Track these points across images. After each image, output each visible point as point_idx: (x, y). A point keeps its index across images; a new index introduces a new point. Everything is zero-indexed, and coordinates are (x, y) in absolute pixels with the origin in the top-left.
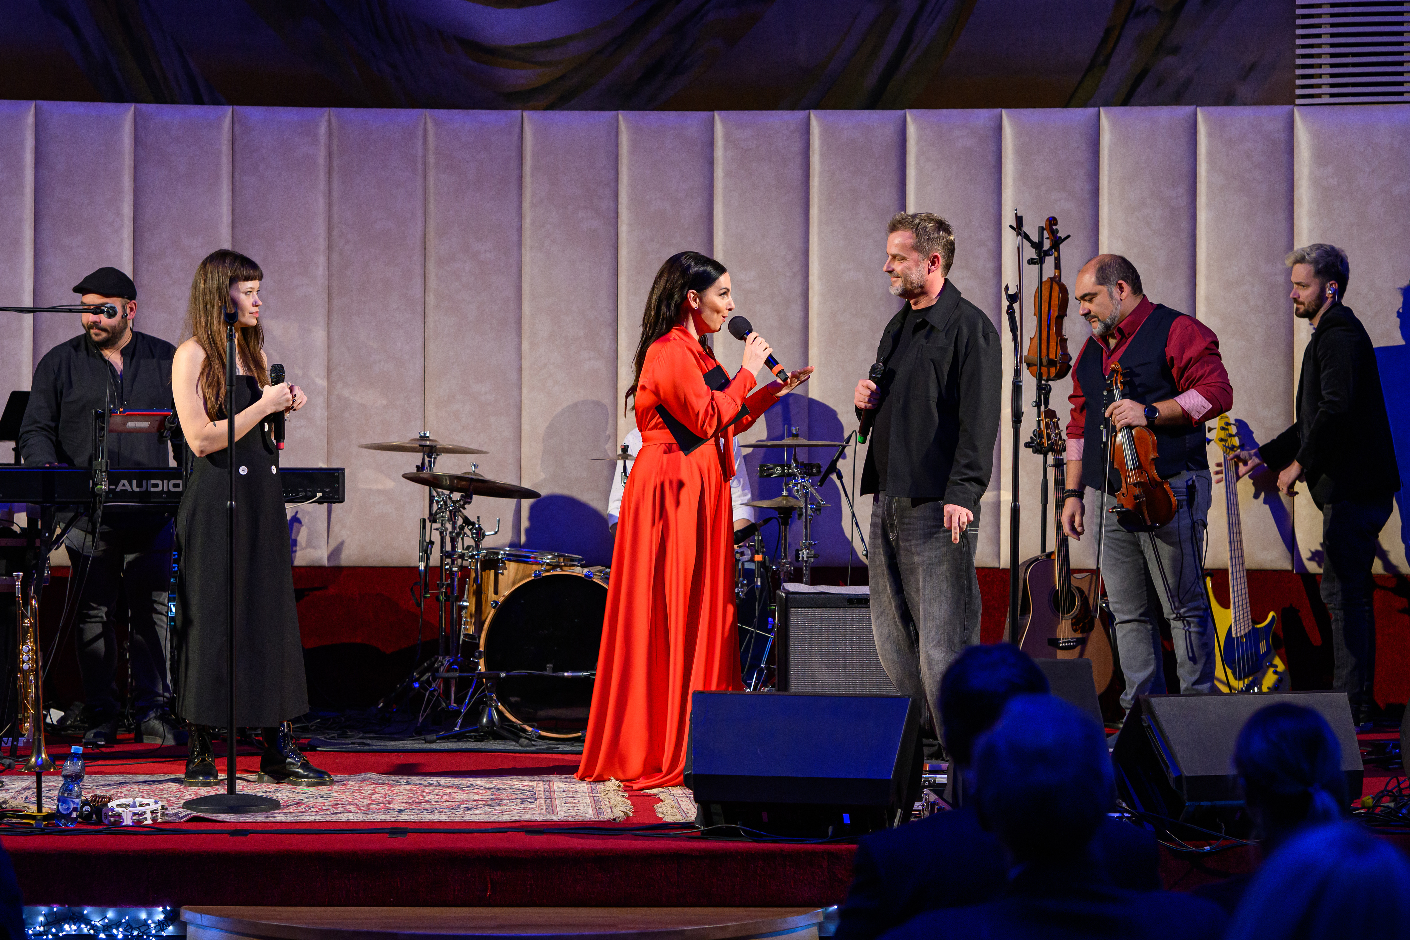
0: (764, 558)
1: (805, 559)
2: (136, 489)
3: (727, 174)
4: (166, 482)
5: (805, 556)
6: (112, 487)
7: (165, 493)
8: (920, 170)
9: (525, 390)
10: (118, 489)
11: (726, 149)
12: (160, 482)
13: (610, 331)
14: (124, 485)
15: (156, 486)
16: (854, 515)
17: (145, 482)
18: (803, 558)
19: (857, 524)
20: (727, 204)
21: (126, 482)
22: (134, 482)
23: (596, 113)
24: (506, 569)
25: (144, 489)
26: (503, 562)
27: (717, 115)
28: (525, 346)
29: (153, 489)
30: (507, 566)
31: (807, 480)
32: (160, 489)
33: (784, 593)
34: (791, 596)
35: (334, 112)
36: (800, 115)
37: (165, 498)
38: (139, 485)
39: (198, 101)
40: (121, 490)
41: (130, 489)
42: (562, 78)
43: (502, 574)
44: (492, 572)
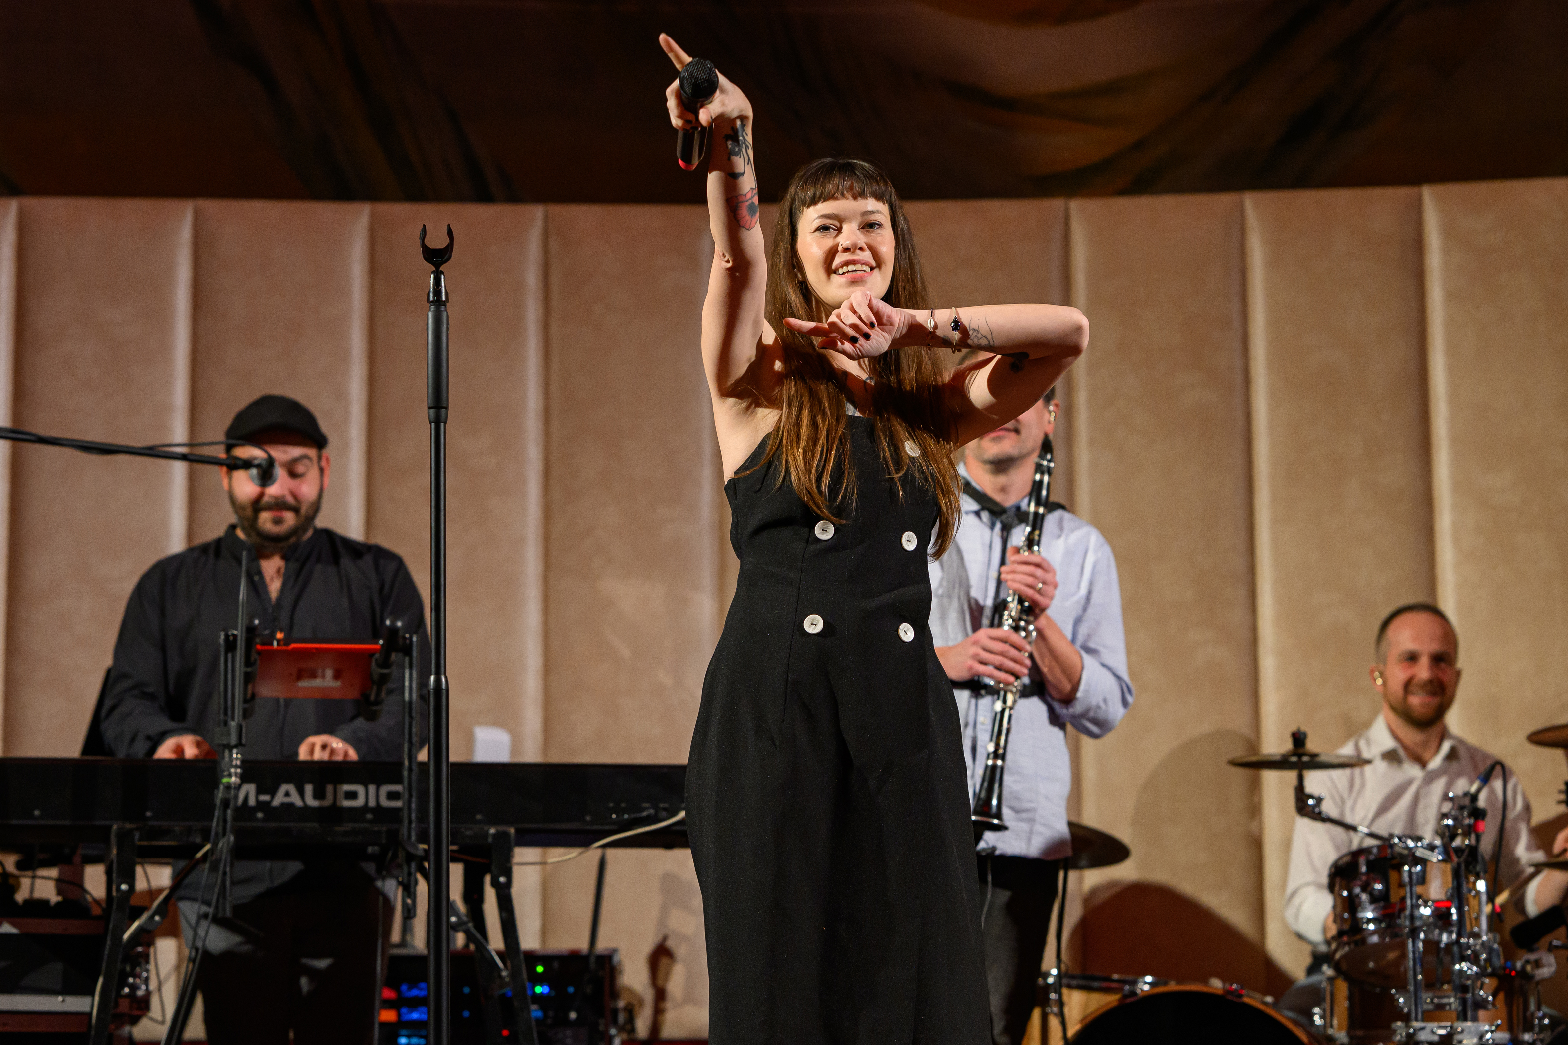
2: (312, 802)
3: (1451, 296)
4: (372, 788)
6: (265, 798)
7: (372, 810)
10: (276, 802)
11: (1446, 251)
12: (360, 789)
13: (1242, 592)
14: (287, 794)
15: (353, 795)
17: (329, 788)
20: (1452, 350)
21: (291, 788)
22: (309, 789)
23: (1202, 198)
25: (328, 802)
27: (1428, 193)
29: (347, 803)
30: (1066, 998)
32: (360, 802)
37: (370, 821)
38: (319, 794)
39: (484, 196)
40: (283, 805)
41: (299, 803)
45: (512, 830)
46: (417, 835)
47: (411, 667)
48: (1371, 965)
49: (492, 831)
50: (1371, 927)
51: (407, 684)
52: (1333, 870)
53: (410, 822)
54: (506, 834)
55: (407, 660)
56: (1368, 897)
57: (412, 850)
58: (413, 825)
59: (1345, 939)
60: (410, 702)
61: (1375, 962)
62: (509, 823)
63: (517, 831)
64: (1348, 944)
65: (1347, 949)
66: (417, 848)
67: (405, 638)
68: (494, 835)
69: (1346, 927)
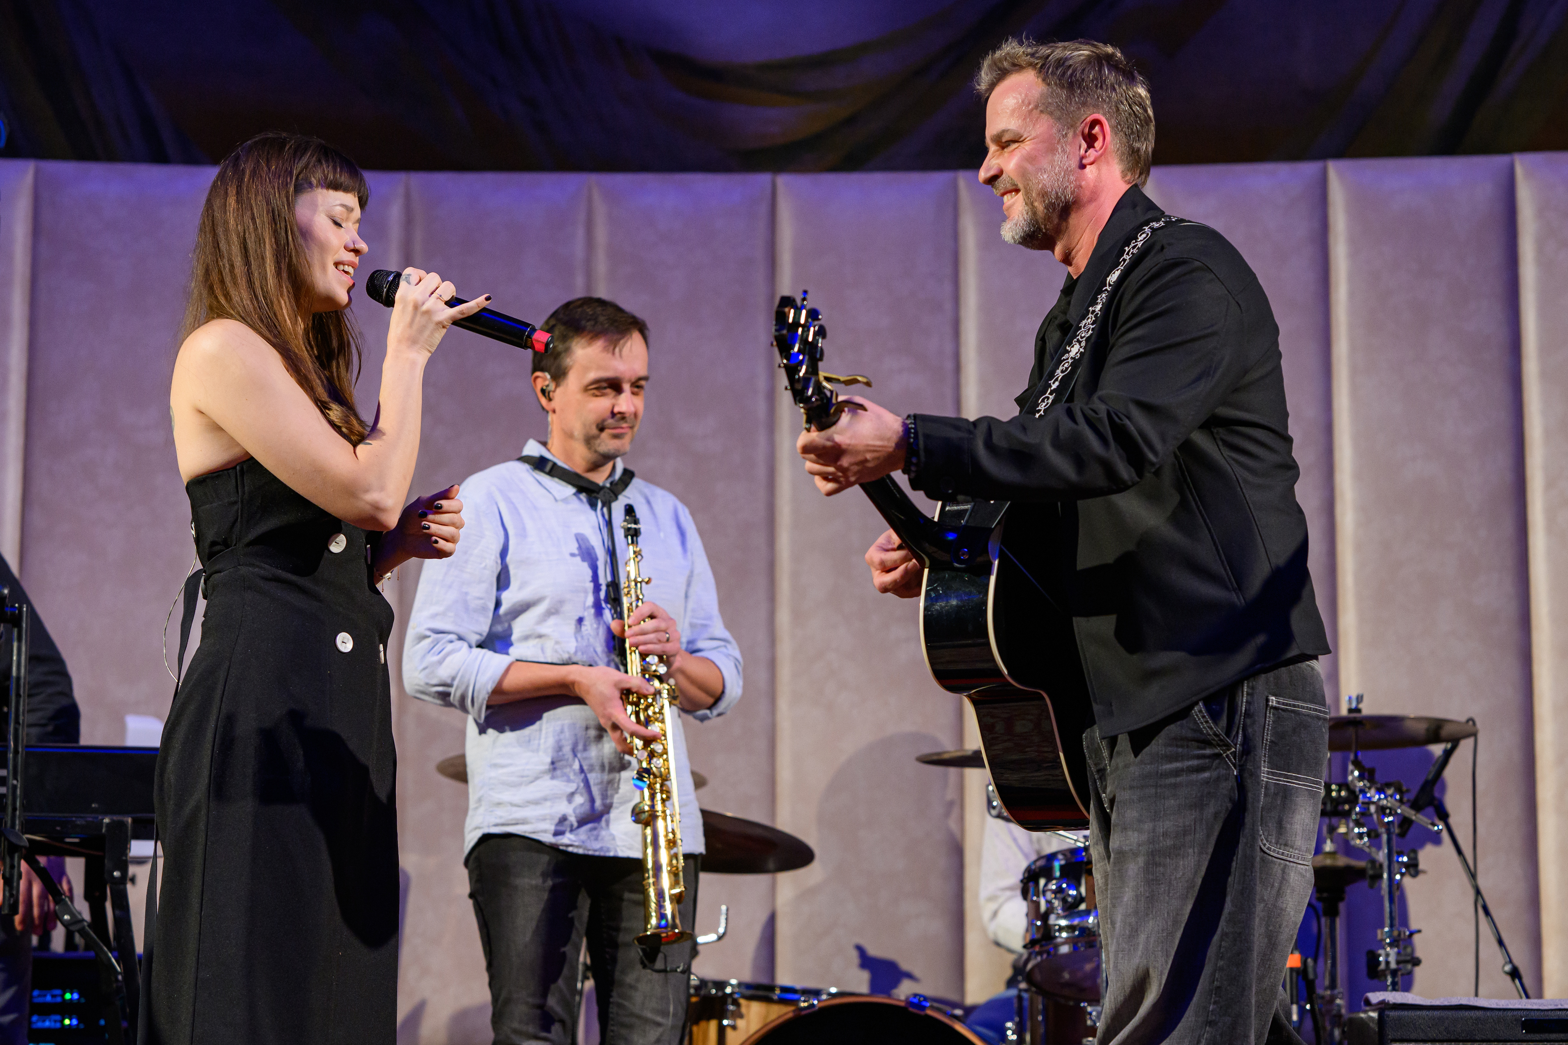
0: (1305, 963)
1: (1393, 965)
5: (1392, 959)
8: (1545, 264)
9: (783, 704)
16: (1478, 892)
18: (1388, 963)
19: (1487, 912)
23: (915, 177)
24: (741, 1016)
26: (736, 1003)
28: (784, 617)
30: (743, 1010)
31: (1391, 796)
33: (1373, 1011)
34: (1393, 1014)
35: (415, 181)
36: (1308, 169)
39: (158, 156)
42: (850, 121)
43: (734, 1027)
44: (713, 1025)
45: (130, 820)
46: (22, 824)
47: (20, 640)
48: (1066, 976)
49: (107, 820)
50: (1064, 935)
51: (15, 658)
52: (1026, 875)
53: (14, 809)
54: (123, 824)
55: (16, 631)
56: (1061, 903)
57: (14, 840)
58: (18, 813)
59: (1037, 949)
60: (18, 678)
61: (1070, 973)
62: (127, 813)
63: (135, 821)
64: (1040, 953)
65: (1039, 958)
66: (21, 838)
67: (13, 607)
68: (108, 824)
69: (1038, 936)
